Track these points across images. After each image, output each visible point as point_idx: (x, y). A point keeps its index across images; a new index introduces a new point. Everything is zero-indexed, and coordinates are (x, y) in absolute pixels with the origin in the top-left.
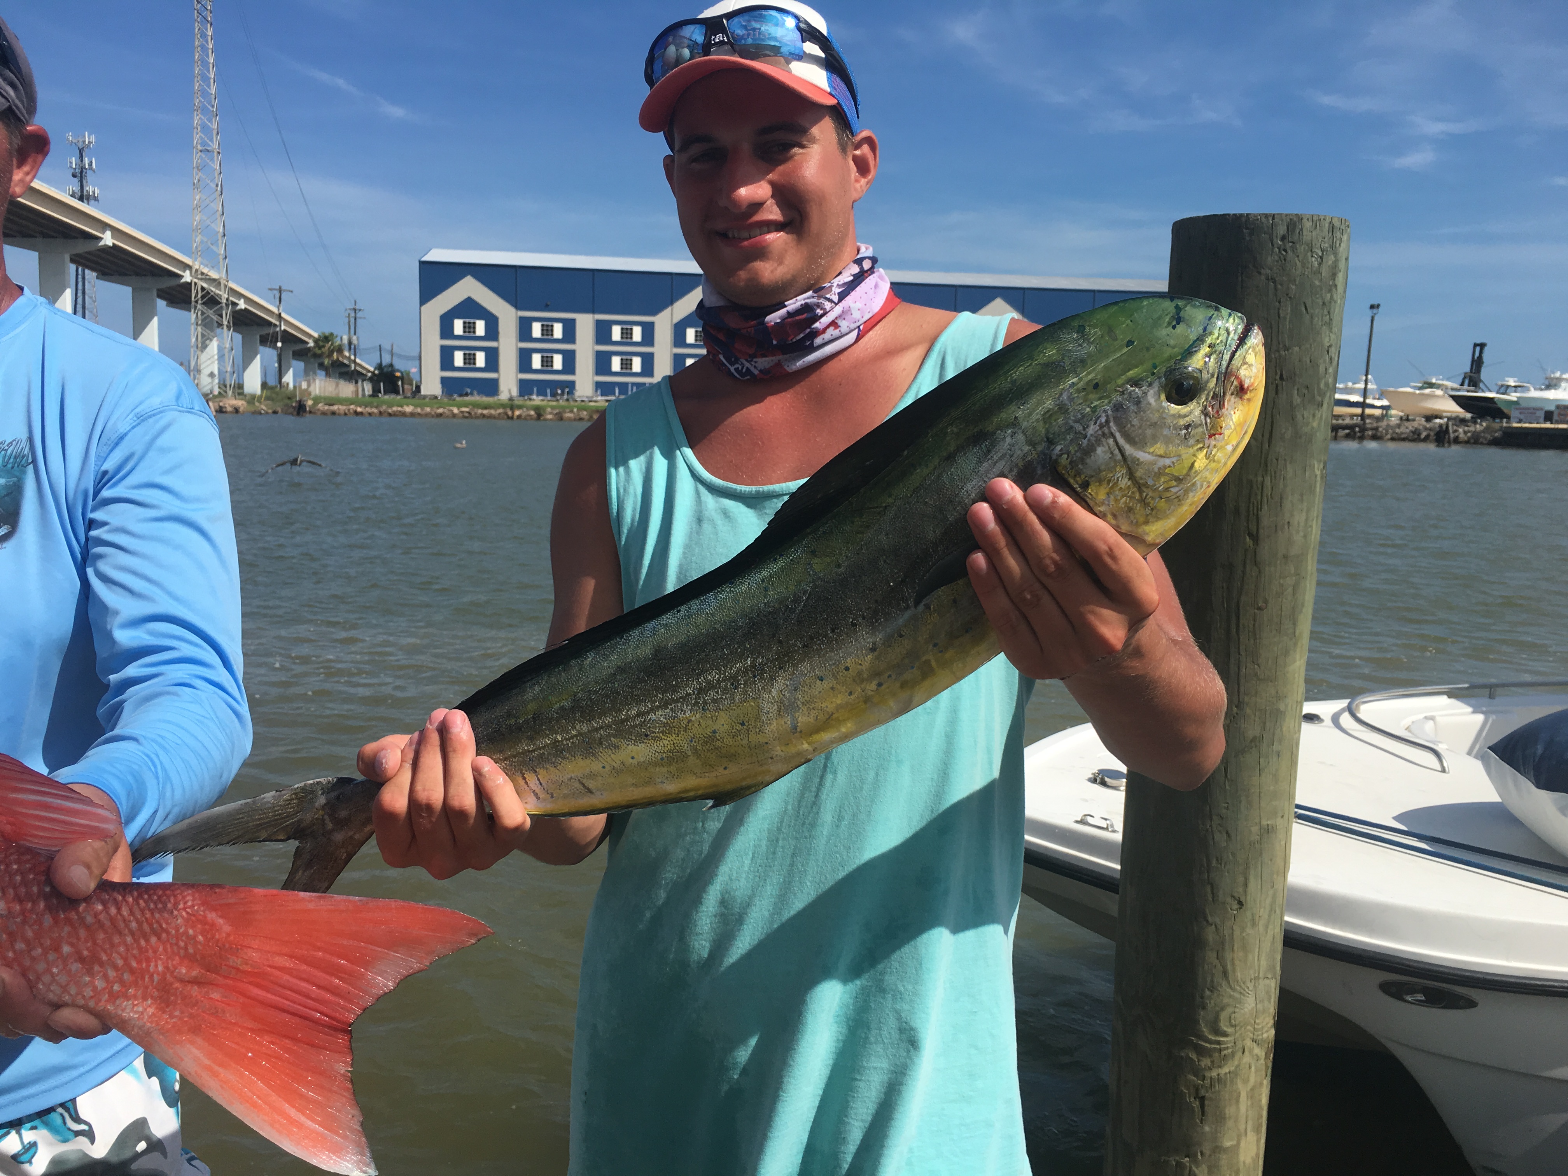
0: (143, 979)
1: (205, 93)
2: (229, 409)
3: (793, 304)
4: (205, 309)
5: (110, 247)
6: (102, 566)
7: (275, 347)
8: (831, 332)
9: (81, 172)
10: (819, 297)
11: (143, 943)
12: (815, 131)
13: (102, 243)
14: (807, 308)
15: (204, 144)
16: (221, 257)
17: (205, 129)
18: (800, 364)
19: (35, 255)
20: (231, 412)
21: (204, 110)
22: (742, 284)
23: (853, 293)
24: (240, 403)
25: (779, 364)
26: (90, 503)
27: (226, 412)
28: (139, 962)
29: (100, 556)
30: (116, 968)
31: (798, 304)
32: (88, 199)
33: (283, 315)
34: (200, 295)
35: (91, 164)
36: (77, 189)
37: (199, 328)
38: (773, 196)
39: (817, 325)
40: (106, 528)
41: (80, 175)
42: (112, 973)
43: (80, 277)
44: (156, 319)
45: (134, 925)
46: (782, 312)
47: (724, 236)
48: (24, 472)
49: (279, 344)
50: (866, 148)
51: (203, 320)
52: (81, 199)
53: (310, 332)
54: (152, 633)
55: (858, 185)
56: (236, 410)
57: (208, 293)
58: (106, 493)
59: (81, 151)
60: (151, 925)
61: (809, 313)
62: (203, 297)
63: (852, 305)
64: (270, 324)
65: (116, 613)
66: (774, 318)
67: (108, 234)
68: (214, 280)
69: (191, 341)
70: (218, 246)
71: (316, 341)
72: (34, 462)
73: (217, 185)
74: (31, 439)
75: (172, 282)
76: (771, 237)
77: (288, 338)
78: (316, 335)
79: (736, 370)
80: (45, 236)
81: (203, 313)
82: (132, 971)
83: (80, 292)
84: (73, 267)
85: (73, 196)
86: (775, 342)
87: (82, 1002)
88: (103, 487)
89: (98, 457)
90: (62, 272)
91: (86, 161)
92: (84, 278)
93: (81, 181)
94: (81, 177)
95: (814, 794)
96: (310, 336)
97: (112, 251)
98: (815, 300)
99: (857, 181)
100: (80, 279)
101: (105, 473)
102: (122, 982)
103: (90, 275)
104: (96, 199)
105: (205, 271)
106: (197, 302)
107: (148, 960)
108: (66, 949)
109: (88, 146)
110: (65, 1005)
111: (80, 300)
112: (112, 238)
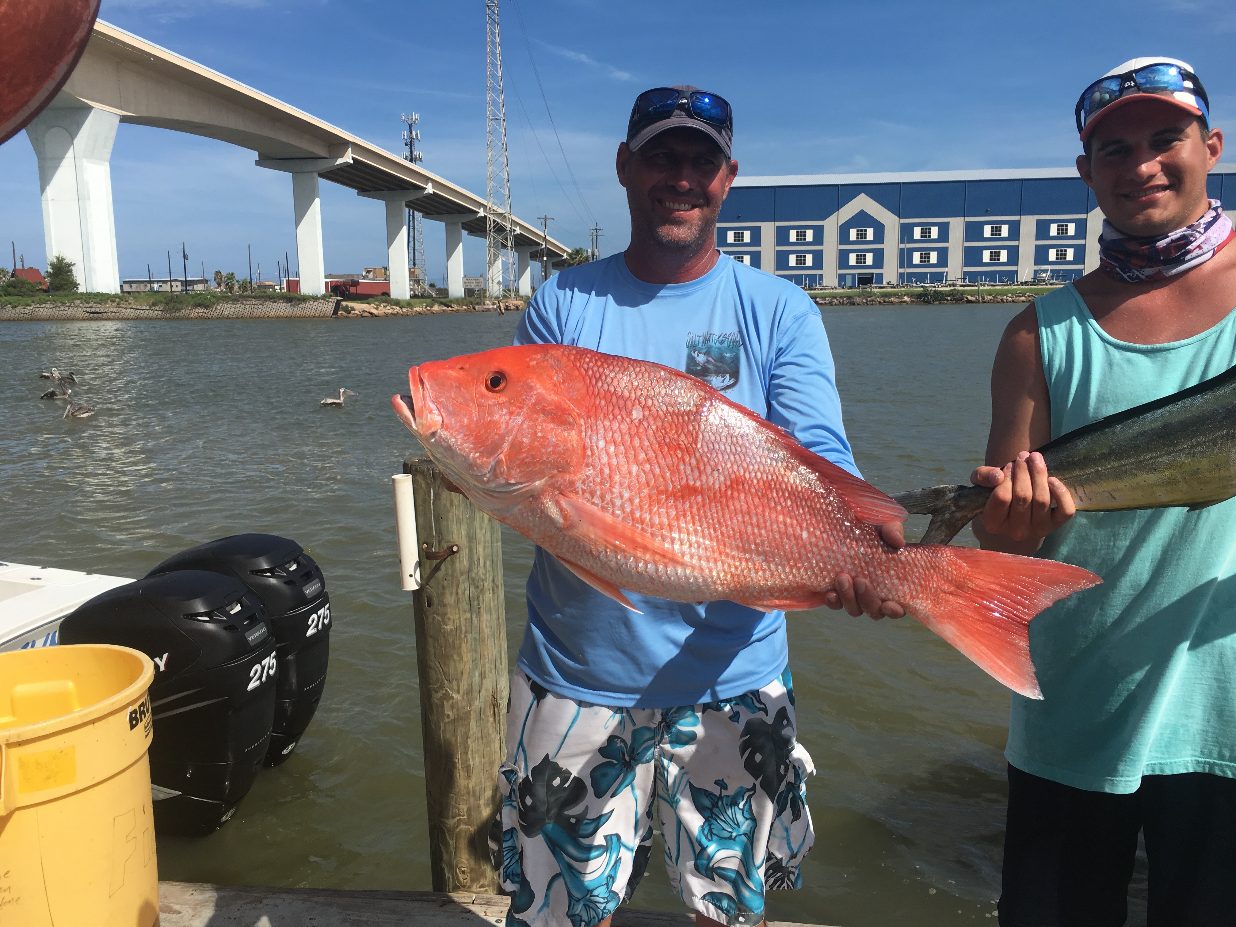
0: (927, 590)
1: (494, 76)
2: (513, 307)
3: (1175, 235)
4: (496, 236)
5: (431, 194)
6: (782, 399)
7: (542, 261)
8: (1197, 252)
9: (411, 142)
10: (1193, 230)
11: (927, 572)
12: (1189, 130)
13: (426, 192)
14: (1183, 237)
15: (494, 114)
16: (506, 197)
17: (495, 103)
18: (1174, 271)
19: (383, 203)
20: (514, 310)
21: (494, 89)
22: (1140, 223)
23: (1212, 228)
24: (519, 302)
25: (1160, 272)
26: (773, 364)
27: (510, 310)
28: (925, 582)
29: (781, 394)
30: (914, 583)
31: (1178, 235)
32: (415, 161)
33: (548, 238)
34: (492, 225)
35: (417, 135)
36: (408, 154)
37: (492, 250)
38: (1162, 170)
39: (1190, 247)
40: (784, 378)
41: (410, 144)
42: (912, 586)
43: (411, 217)
44: (461, 244)
45: (923, 563)
46: (1168, 240)
47: (1126, 196)
48: (739, 350)
49: (545, 259)
50: (1215, 139)
51: (494, 244)
52: (411, 161)
53: (566, 249)
54: (813, 435)
55: (1211, 162)
56: (517, 308)
57: (498, 223)
58: (782, 360)
59: (410, 126)
60: (931, 564)
61: (1185, 240)
62: (494, 227)
63: (1211, 235)
64: (539, 244)
65: (795, 424)
66: (1162, 243)
67: (430, 185)
68: (501, 214)
69: (486, 259)
70: (504, 189)
71: (570, 255)
72: (744, 344)
73: (503, 144)
74: (740, 332)
75: (471, 217)
76: (1159, 195)
77: (551, 254)
78: (570, 251)
79: (1128, 276)
80: (390, 189)
81: (494, 238)
82: (921, 585)
83: (411, 228)
84: (407, 210)
85: (406, 159)
86: (1162, 258)
87: (897, 599)
88: (780, 355)
89: (777, 340)
90: (401, 215)
91: (414, 133)
92: (414, 218)
93: (411, 148)
94: (411, 145)
95: (1194, 524)
96: (565, 251)
97: (433, 197)
98: (1190, 232)
99: (1210, 159)
100: (411, 219)
101: (781, 349)
102: (917, 591)
103: (418, 215)
104: (420, 160)
105: (495, 208)
106: (490, 231)
107: (929, 581)
108: (892, 572)
109: (415, 122)
110: (889, 600)
111: (411, 234)
112: (433, 187)
